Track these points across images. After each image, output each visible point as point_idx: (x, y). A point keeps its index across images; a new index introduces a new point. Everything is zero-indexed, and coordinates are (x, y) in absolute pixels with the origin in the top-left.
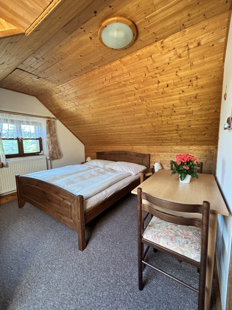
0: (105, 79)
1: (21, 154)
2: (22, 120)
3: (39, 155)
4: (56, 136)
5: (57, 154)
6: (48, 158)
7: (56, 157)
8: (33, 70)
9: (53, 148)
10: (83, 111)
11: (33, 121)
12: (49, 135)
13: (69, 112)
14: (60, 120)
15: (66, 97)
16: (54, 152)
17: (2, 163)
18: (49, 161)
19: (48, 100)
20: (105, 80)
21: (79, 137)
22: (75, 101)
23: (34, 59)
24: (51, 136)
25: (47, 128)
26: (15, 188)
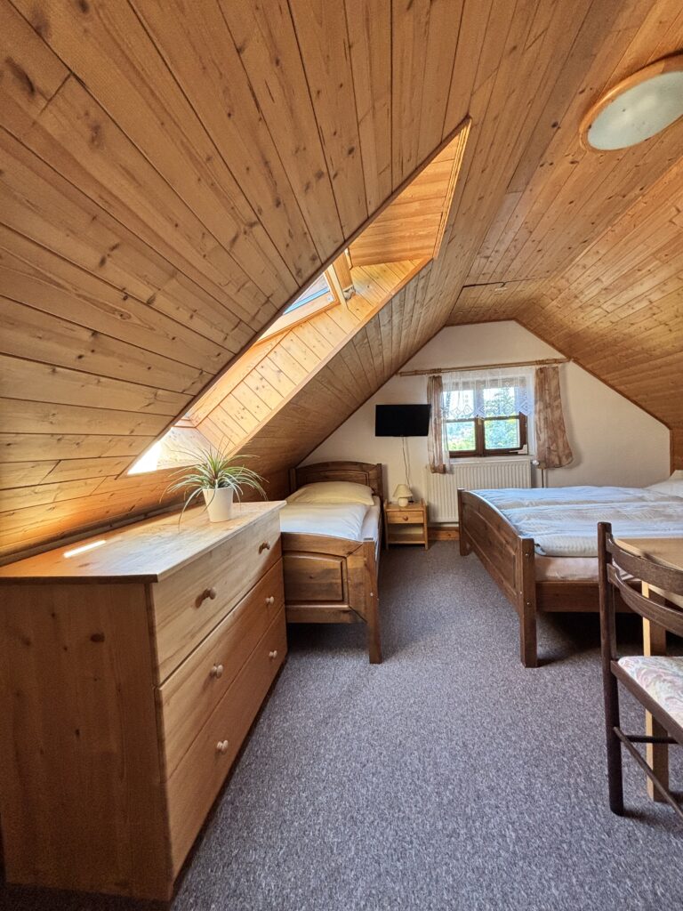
0: (674, 209)
1: (481, 451)
2: (483, 378)
3: (516, 454)
4: (559, 407)
5: (561, 454)
6: (535, 462)
7: (558, 463)
8: (488, 276)
9: (549, 437)
10: (632, 324)
11: (504, 377)
12: (540, 406)
13: (596, 336)
14: (576, 361)
15: (577, 301)
16: (552, 448)
17: (444, 465)
18: (539, 471)
19: (540, 320)
20: (676, 213)
21: (643, 404)
22: (602, 301)
23: (484, 261)
24: (547, 406)
25: (536, 388)
26: (456, 519)
